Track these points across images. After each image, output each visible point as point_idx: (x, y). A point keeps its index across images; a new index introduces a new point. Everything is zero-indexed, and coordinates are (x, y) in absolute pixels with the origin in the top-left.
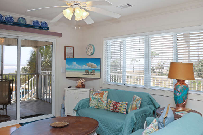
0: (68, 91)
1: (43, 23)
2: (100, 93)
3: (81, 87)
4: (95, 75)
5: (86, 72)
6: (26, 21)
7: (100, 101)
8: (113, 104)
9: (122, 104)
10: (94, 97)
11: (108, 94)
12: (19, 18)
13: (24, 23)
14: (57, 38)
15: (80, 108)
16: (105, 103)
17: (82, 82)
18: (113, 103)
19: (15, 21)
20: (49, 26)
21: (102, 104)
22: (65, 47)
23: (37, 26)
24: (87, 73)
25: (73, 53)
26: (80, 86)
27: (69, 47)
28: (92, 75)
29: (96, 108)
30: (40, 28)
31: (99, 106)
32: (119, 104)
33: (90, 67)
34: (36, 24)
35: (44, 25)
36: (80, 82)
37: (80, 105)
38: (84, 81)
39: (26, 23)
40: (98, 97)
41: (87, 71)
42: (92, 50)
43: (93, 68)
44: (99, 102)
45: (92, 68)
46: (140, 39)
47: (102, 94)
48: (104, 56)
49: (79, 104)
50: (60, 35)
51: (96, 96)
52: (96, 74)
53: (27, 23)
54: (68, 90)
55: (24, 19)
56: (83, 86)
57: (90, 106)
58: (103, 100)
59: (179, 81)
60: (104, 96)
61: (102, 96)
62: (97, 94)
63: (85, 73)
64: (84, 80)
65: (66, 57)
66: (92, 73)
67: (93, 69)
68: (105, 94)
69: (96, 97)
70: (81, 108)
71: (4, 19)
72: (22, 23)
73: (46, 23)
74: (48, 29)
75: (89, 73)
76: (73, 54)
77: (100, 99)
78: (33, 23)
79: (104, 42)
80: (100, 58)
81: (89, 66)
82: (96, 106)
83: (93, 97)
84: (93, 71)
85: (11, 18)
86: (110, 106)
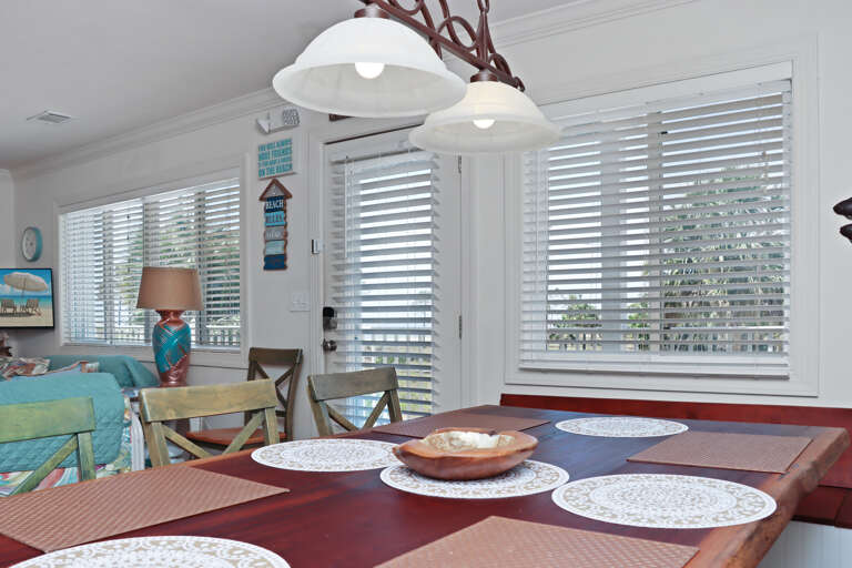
2: (24, 365)
4: (40, 314)
24: (10, 310)
28: (31, 315)
33: (18, 288)
41: (9, 303)
42: (36, 246)
43: (29, 290)
45: (27, 293)
46: (129, 210)
59: (164, 314)
62: (15, 368)
66: (30, 310)
67: (33, 294)
75: (15, 308)
80: (51, 269)
81: (14, 286)
84: (33, 303)
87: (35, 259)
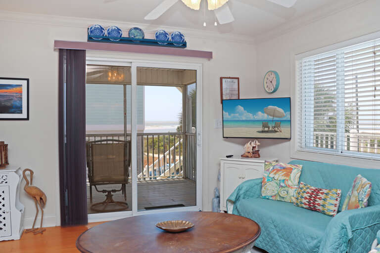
0: (226, 164)
1: (176, 35)
2: (284, 168)
3: (251, 157)
4: (281, 132)
5: (264, 126)
6: (143, 34)
7: (282, 184)
8: (308, 193)
9: (327, 194)
10: (272, 175)
11: (302, 171)
12: (131, 30)
13: (141, 38)
14: (204, 61)
15: (242, 196)
16: (294, 189)
17: (254, 148)
18: (308, 190)
19: (125, 35)
20: (186, 39)
21: (287, 192)
22: (221, 79)
23: (163, 42)
24: (266, 129)
25: (237, 90)
26: (249, 155)
27: (230, 78)
28: (277, 132)
29: (274, 198)
30: (170, 44)
31: (280, 196)
32: (322, 193)
33: (271, 115)
34: (162, 38)
35: (177, 39)
36: (249, 147)
37: (242, 192)
38: (258, 145)
39: (143, 37)
40: (280, 176)
41: (265, 124)
42: (274, 83)
43: (277, 117)
44: (282, 186)
45: (275, 119)
47: (288, 171)
48: (297, 92)
49: (239, 189)
50: (208, 55)
51: (275, 174)
52: (282, 129)
53: (145, 38)
54: (225, 161)
55: (140, 30)
56: (256, 154)
57: (263, 195)
58: (290, 183)
60: (292, 175)
61: (288, 175)
62: (278, 170)
63: (261, 129)
64: (258, 143)
65: (224, 98)
66: (276, 129)
67: (278, 119)
68: (294, 171)
69: (276, 177)
70: (244, 198)
71: (106, 33)
72: (137, 37)
73: (181, 36)
74: (184, 45)
75: (269, 128)
76: (237, 92)
77: (284, 181)
78: (157, 37)
79: (297, 63)
80: (290, 98)
81: (269, 114)
82: (275, 195)
83: (268, 177)
84: (278, 124)
85: (119, 30)
86: (302, 197)
87: (274, 92)
